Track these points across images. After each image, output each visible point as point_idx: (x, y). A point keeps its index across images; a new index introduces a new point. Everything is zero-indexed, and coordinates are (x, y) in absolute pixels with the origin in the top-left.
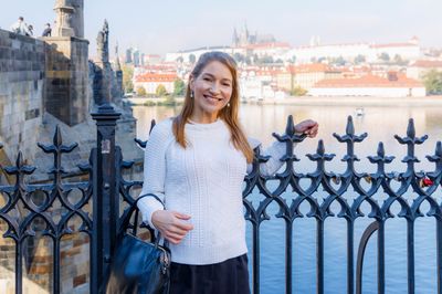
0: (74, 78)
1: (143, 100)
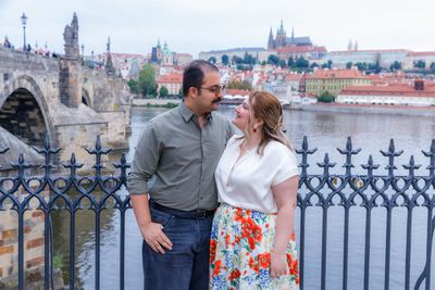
1: (165, 102)
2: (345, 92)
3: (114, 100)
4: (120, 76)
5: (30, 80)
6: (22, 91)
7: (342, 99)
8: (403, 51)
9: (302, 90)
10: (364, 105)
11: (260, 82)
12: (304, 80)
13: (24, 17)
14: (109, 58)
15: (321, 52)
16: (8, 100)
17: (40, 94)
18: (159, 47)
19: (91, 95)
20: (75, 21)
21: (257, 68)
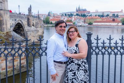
0: (3, 20)
1: (52, 25)
2: (95, 22)
3: (40, 25)
4: (41, 19)
5: (21, 21)
6: (19, 23)
7: (94, 24)
8: (109, 12)
9: (84, 22)
10: (100, 25)
11: (74, 20)
12: (85, 19)
13: (19, 6)
14: (39, 15)
15: (89, 12)
16: (16, 25)
17: (23, 24)
18: (50, 12)
19: (35, 24)
20: (31, 6)
21: (73, 17)
